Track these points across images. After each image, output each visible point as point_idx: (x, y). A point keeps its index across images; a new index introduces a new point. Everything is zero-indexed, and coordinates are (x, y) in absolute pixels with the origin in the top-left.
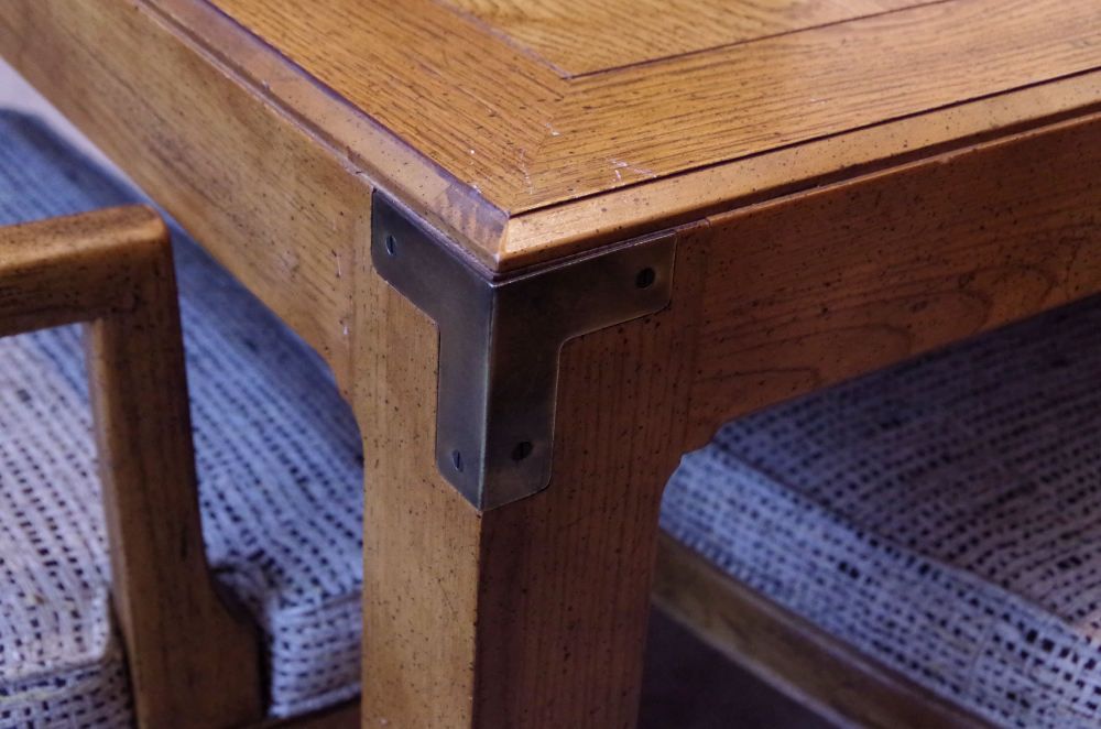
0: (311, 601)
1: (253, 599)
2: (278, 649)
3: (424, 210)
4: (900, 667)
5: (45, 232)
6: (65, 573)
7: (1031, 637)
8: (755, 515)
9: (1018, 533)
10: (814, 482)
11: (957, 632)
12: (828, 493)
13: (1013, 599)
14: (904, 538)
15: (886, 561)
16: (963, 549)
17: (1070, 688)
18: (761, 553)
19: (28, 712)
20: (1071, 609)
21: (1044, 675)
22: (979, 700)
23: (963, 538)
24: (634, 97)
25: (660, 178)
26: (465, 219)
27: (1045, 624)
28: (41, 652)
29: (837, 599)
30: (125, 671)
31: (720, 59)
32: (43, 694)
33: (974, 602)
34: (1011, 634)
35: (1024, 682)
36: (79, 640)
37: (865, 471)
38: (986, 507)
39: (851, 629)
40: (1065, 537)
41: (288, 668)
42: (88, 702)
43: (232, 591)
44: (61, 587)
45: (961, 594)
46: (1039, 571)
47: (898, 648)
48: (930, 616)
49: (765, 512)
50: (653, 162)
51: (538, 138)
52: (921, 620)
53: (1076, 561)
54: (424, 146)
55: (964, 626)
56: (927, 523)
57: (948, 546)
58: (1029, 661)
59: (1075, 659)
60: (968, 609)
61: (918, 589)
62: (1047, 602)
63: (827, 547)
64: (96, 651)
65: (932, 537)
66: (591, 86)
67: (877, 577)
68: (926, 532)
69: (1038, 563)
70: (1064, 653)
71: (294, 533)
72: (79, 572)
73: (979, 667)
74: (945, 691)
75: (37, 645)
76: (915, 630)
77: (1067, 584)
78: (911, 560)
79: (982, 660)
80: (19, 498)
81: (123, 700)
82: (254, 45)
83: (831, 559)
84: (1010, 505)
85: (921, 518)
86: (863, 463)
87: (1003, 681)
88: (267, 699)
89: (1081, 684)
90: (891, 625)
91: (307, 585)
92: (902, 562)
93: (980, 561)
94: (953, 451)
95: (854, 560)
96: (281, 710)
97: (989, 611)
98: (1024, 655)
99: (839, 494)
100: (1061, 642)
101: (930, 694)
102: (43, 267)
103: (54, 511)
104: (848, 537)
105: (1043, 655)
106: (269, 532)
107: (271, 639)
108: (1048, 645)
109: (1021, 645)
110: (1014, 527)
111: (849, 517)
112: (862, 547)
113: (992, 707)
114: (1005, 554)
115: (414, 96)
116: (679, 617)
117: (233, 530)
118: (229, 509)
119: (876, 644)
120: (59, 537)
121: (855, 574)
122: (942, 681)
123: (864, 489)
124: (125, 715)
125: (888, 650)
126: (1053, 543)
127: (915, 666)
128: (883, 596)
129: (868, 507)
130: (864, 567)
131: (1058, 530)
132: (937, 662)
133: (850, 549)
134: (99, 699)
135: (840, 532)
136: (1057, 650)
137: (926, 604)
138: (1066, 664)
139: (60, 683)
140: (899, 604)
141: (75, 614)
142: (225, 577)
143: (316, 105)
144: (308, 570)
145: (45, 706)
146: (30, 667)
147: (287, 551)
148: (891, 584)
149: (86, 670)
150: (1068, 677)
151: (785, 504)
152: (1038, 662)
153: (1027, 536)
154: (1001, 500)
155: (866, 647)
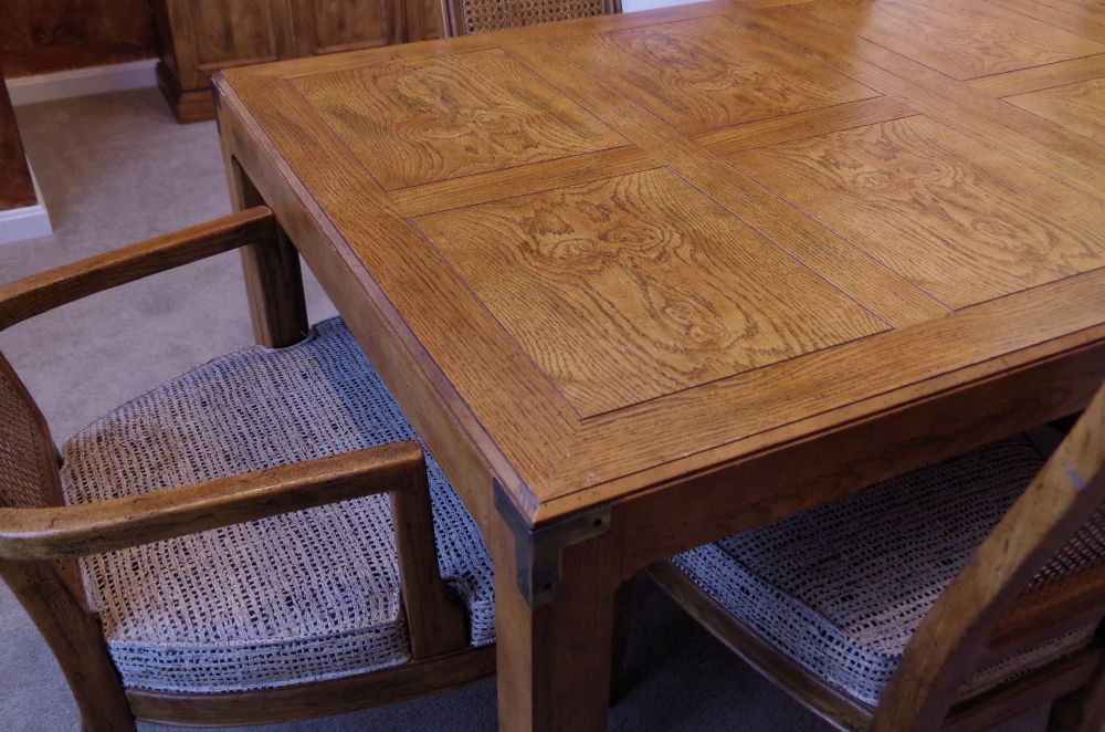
0: (488, 598)
1: (463, 594)
2: (473, 618)
3: (510, 492)
4: (768, 638)
5: (372, 455)
6: (382, 581)
7: (824, 633)
8: (705, 559)
9: (826, 580)
10: (733, 546)
11: (791, 627)
12: (739, 552)
13: (816, 615)
14: (770, 579)
15: (761, 589)
16: (798, 587)
17: (841, 659)
18: (708, 576)
19: (364, 643)
20: (843, 622)
21: (829, 653)
22: (802, 658)
23: (798, 581)
24: (606, 432)
25: (606, 482)
26: (524, 501)
27: (830, 628)
28: (370, 618)
29: (741, 603)
30: (406, 625)
31: (650, 407)
32: (370, 636)
33: (799, 614)
34: (815, 631)
35: (820, 654)
36: (386, 612)
37: (758, 543)
38: (813, 565)
39: (747, 617)
40: (848, 584)
41: (478, 626)
42: (389, 639)
43: (455, 590)
44: (380, 586)
45: (794, 609)
46: (832, 601)
47: (768, 629)
48: (780, 618)
49: (709, 558)
50: (604, 474)
51: (561, 458)
52: (776, 619)
53: (851, 598)
54: (514, 462)
55: (794, 624)
56: (783, 572)
57: (791, 585)
58: (823, 645)
59: (843, 647)
60: (797, 618)
61: (775, 604)
62: (832, 618)
63: (736, 579)
64: (393, 618)
65: (784, 579)
66: (591, 425)
67: (757, 596)
68: (781, 577)
69: (832, 597)
70: (838, 643)
71: (484, 564)
72: (388, 579)
73: (800, 644)
74: (788, 652)
75: (368, 614)
76: (773, 623)
77: (844, 609)
78: (772, 591)
79: (802, 641)
80: (365, 541)
81: (404, 637)
82: (456, 396)
83: (738, 585)
84: (825, 565)
85: (780, 569)
86: (758, 538)
87: (812, 652)
88: (469, 638)
89: (845, 658)
90: (764, 618)
91: (487, 590)
92: (769, 591)
93: (805, 594)
94: (804, 533)
95: (747, 586)
96: (475, 643)
97: (806, 619)
98: (820, 641)
99: (744, 553)
100: (837, 638)
101: (782, 653)
102: (371, 472)
103: (379, 548)
104: (745, 576)
105: (828, 643)
106: (473, 563)
107: (471, 613)
108: (831, 639)
109: (819, 637)
110: (824, 577)
111: (746, 566)
112: (751, 580)
113: (808, 662)
114: (816, 591)
115: (515, 431)
116: (675, 598)
117: (456, 560)
118: (456, 550)
119: (758, 625)
120: (381, 562)
121: (748, 593)
122: (787, 648)
123: (756, 551)
124: (406, 644)
125: (763, 629)
126: (841, 587)
127: (775, 639)
128: (760, 605)
129: (756, 561)
130: (751, 590)
131: (846, 580)
132: (783, 638)
133: (746, 581)
134: (394, 637)
135: (742, 572)
136: (835, 641)
137: (778, 611)
138: (838, 648)
139: (377, 631)
140: (767, 610)
141: (385, 600)
142: (451, 584)
143: (476, 432)
144: (488, 583)
145: (371, 641)
146: (365, 625)
147: (480, 573)
148: (763, 600)
149: (388, 627)
150: (840, 654)
151: (719, 555)
152: (827, 645)
153: (830, 582)
154: (821, 562)
155: (753, 626)
